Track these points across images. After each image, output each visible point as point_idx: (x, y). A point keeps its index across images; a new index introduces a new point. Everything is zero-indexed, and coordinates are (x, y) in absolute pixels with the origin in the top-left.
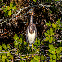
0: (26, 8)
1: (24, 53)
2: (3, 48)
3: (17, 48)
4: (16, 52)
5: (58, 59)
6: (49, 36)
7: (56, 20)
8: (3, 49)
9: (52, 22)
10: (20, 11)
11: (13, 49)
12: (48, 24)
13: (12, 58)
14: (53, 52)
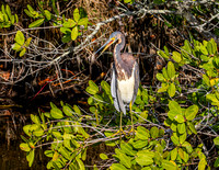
0: (111, 20)
1: (114, 123)
2: (64, 114)
3: (96, 112)
4: (94, 123)
5: (190, 133)
6: (168, 82)
7: (181, 43)
8: (65, 116)
9: (172, 49)
10: (98, 28)
11: (87, 117)
12: (163, 54)
13: (87, 136)
14: (177, 118)
